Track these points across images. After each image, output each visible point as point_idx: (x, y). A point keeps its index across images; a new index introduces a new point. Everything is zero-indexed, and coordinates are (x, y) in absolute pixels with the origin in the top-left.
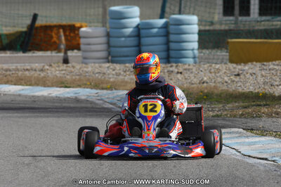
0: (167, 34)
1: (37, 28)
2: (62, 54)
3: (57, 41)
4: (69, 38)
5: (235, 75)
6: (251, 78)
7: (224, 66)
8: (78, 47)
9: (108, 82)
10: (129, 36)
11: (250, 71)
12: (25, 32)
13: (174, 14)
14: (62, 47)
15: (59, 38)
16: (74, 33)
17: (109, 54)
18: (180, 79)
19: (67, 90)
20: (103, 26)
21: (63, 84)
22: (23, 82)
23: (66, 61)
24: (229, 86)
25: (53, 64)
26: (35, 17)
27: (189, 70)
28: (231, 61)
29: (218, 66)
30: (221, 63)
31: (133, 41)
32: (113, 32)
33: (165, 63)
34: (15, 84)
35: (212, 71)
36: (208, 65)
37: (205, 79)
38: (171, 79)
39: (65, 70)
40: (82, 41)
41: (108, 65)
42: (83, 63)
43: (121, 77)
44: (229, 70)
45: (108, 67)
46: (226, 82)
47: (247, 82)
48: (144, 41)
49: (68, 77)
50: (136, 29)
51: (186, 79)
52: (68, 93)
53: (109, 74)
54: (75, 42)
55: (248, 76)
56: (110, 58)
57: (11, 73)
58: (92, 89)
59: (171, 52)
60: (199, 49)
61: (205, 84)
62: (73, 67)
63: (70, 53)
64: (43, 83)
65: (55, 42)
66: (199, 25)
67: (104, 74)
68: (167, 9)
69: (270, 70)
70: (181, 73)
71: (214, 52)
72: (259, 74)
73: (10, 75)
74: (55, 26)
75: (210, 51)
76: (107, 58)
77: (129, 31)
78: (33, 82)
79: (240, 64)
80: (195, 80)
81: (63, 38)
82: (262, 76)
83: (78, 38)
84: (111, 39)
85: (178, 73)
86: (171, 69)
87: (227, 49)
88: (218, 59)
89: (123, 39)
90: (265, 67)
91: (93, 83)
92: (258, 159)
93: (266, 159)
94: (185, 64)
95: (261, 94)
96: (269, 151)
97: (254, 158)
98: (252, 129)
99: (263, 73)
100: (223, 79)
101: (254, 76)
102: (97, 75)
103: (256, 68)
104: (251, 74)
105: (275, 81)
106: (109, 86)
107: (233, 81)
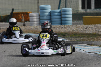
0: (61, 15)
1: (14, 14)
2: (23, 23)
3: (21, 18)
4: (26, 17)
5: (85, 28)
6: (91, 29)
8: (29, 21)
9: (39, 31)
10: (47, 16)
11: (91, 27)
12: (10, 15)
13: (63, 8)
14: (23, 20)
15: (22, 17)
16: (27, 15)
17: (40, 22)
18: (65, 30)
19: (24, 34)
20: (38, 13)
23: (24, 25)
24: (83, 32)
26: (13, 10)
27: (68, 27)
28: (84, 24)
29: (79, 26)
30: (81, 25)
31: (49, 18)
32: (41, 14)
33: (60, 25)
35: (77, 27)
36: (76, 25)
37: (74, 30)
38: (62, 30)
39: (24, 28)
40: (30, 18)
41: (39, 26)
42: (30, 26)
44: (83, 27)
45: (39, 27)
46: (82, 31)
47: (89, 30)
48: (52, 17)
49: (25, 30)
50: (50, 13)
51: (67, 30)
53: (39, 29)
54: (28, 19)
57: (4, 29)
58: (33, 33)
59: (62, 21)
60: (72, 20)
61: (74, 32)
62: (27, 27)
63: (26, 23)
65: (20, 19)
66: (72, 12)
67: (38, 29)
68: (61, 6)
69: (98, 26)
70: (66, 28)
71: (78, 21)
72: (94, 27)
74: (20, 13)
75: (77, 21)
76: (39, 24)
77: (47, 14)
79: (87, 25)
80: (71, 30)
81: (23, 17)
82: (95, 28)
83: (29, 17)
84: (40, 17)
85: (64, 28)
86: (62, 27)
88: (79, 24)
89: (45, 17)
90: (96, 26)
91: (33, 32)
92: (91, 53)
93: (94, 53)
94: (67, 25)
95: (94, 34)
96: (95, 51)
97: (90, 53)
98: (90, 44)
99: (95, 27)
100: (81, 29)
101: (92, 28)
102: (35, 29)
103: (93, 26)
104: (91, 28)
105: (100, 30)
106: (39, 33)
107: (84, 30)
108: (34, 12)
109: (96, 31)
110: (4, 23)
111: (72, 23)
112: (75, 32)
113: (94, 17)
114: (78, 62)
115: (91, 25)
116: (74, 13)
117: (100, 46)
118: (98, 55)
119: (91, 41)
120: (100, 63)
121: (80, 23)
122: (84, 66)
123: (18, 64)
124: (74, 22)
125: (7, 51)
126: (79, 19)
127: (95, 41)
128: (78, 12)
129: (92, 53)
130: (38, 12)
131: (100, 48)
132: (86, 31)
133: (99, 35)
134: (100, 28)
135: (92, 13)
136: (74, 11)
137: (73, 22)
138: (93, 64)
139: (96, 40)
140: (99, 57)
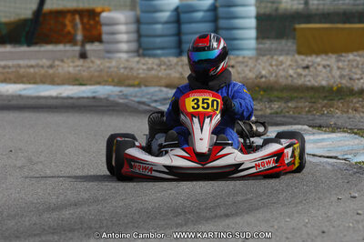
0: (215, 19)
1: (45, 15)
2: (77, 48)
3: (72, 31)
4: (88, 26)
5: (303, 68)
6: (324, 70)
7: (289, 58)
8: (99, 39)
9: (136, 78)
10: (166, 23)
11: (324, 63)
12: (31, 20)
14: (79, 37)
15: (74, 26)
16: (94, 19)
17: (140, 46)
19: (83, 88)
21: (77, 81)
22: (25, 79)
23: (83, 56)
24: (295, 81)
25: (65, 60)
27: (243, 62)
28: (300, 53)
29: (281, 58)
30: (287, 54)
31: (171, 29)
32: (145, 17)
34: (15, 83)
35: (274, 63)
36: (269, 57)
37: (264, 73)
39: (82, 66)
40: (105, 29)
41: (137, 59)
42: (103, 58)
43: (153, 72)
44: (296, 61)
45: (138, 62)
46: (291, 76)
47: (317, 75)
48: (185, 28)
49: (85, 74)
50: (175, 13)
51: (239, 73)
52: (84, 92)
53: (138, 69)
54: (95, 32)
55: (320, 68)
56: (141, 51)
57: (10, 70)
58: (114, 86)
60: (257, 38)
61: (263, 80)
62: (92, 62)
63: (89, 47)
64: (52, 80)
65: (69, 32)
66: (257, 7)
67: (132, 69)
69: (349, 61)
70: (233, 67)
71: (278, 41)
73: (8, 73)
74: (69, 11)
76: (138, 51)
77: (165, 15)
78: (38, 80)
79: (311, 56)
80: (251, 75)
81: (80, 26)
82: (339, 68)
83: (98, 27)
84: (142, 26)
87: (294, 38)
89: (159, 27)
90: (343, 59)
91: (116, 80)
92: (324, 157)
93: (336, 158)
94: (238, 56)
95: (335, 88)
97: (320, 157)
98: (320, 126)
99: (340, 64)
100: (287, 72)
101: (328, 69)
102: (122, 71)
103: (331, 60)
104: (324, 67)
105: (356, 74)
106: (136, 82)
107: (300, 75)
108: (118, 8)
109: (342, 77)
110: (8, 48)
111: (257, 49)
112: (264, 82)
113: (337, 28)
114: (277, 190)
115: (324, 56)
116: (262, 11)
117: (356, 134)
118: (351, 165)
119: (323, 114)
120: (356, 195)
121: (286, 48)
122: (297, 203)
123: (62, 197)
124: (261, 46)
125: (20, 149)
126: (281, 35)
127: (338, 116)
128: (277, 9)
129: (328, 157)
130: (133, 7)
131: (357, 141)
132: (305, 76)
133: (351, 92)
134: (357, 66)
135: (329, 14)
136: (263, 5)
137: (258, 43)
138: (332, 199)
139: (343, 112)
140: (355, 173)
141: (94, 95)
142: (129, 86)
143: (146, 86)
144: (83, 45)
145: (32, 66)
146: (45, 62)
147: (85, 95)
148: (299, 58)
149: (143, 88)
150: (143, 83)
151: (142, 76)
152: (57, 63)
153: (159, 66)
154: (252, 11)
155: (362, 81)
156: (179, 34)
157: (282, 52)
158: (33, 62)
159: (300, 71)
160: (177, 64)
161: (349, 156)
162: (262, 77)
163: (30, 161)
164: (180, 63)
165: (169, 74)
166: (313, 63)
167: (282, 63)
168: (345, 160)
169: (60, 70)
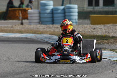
0: (64, 13)
2: (20, 21)
3: (18, 16)
6: (100, 30)
7: (88, 26)
8: (27, 18)
9: (40, 31)
10: (49, 13)
11: (100, 27)
13: (67, 4)
14: (21, 18)
15: (19, 14)
17: (40, 21)
19: (22, 34)
21: (21, 32)
22: (4, 31)
23: (22, 24)
24: (91, 33)
25: (16, 25)
28: (92, 24)
29: (86, 26)
31: (50, 16)
35: (84, 27)
36: (82, 25)
37: (81, 30)
39: (22, 27)
40: (29, 15)
41: (39, 25)
43: (45, 30)
46: (89, 32)
47: (98, 32)
48: (55, 15)
49: (23, 30)
52: (23, 36)
53: (40, 28)
54: (26, 16)
58: (33, 34)
62: (25, 26)
63: (24, 21)
64: (12, 32)
67: (38, 28)
68: (65, 2)
69: (108, 27)
72: (103, 29)
76: (39, 23)
77: (48, 11)
78: (8, 31)
81: (21, 15)
84: (41, 15)
87: (89, 19)
89: (46, 15)
90: (106, 26)
91: (33, 32)
93: (107, 59)
95: (104, 36)
96: (107, 56)
99: (105, 28)
100: (88, 30)
101: (101, 29)
102: (35, 29)
103: (102, 26)
104: (100, 29)
105: (110, 31)
106: (40, 33)
107: (92, 31)
109: (106, 32)
115: (100, 25)
117: (112, 51)
118: (112, 61)
119: (101, 44)
128: (84, 10)
130: (38, 8)
131: (113, 53)
132: (94, 32)
133: (109, 37)
134: (111, 29)
135: (101, 12)
136: (80, 8)
137: (78, 21)
139: (107, 44)
140: (113, 64)
141: (26, 37)
142: (37, 34)
143: (43, 34)
144: (22, 20)
145: (6, 27)
146: (10, 26)
147: (23, 37)
148: (91, 26)
149: (42, 35)
150: (42, 33)
151: (41, 31)
152: (14, 26)
153: (47, 27)
154: (76, 10)
155: (112, 34)
156: (53, 17)
157: (86, 24)
158: (6, 26)
159: (92, 30)
160: (52, 27)
161: (111, 58)
162: (80, 32)
163: (8, 58)
164: (53, 27)
165: (50, 30)
166: (96, 27)
167: (86, 27)
168: (110, 59)
169: (15, 28)
